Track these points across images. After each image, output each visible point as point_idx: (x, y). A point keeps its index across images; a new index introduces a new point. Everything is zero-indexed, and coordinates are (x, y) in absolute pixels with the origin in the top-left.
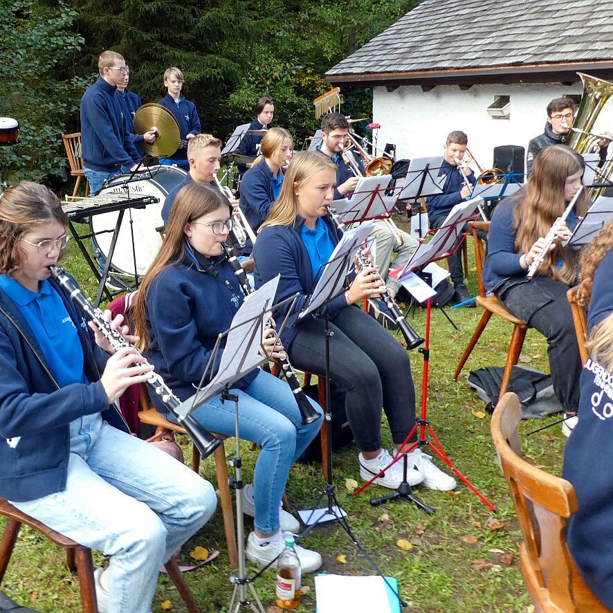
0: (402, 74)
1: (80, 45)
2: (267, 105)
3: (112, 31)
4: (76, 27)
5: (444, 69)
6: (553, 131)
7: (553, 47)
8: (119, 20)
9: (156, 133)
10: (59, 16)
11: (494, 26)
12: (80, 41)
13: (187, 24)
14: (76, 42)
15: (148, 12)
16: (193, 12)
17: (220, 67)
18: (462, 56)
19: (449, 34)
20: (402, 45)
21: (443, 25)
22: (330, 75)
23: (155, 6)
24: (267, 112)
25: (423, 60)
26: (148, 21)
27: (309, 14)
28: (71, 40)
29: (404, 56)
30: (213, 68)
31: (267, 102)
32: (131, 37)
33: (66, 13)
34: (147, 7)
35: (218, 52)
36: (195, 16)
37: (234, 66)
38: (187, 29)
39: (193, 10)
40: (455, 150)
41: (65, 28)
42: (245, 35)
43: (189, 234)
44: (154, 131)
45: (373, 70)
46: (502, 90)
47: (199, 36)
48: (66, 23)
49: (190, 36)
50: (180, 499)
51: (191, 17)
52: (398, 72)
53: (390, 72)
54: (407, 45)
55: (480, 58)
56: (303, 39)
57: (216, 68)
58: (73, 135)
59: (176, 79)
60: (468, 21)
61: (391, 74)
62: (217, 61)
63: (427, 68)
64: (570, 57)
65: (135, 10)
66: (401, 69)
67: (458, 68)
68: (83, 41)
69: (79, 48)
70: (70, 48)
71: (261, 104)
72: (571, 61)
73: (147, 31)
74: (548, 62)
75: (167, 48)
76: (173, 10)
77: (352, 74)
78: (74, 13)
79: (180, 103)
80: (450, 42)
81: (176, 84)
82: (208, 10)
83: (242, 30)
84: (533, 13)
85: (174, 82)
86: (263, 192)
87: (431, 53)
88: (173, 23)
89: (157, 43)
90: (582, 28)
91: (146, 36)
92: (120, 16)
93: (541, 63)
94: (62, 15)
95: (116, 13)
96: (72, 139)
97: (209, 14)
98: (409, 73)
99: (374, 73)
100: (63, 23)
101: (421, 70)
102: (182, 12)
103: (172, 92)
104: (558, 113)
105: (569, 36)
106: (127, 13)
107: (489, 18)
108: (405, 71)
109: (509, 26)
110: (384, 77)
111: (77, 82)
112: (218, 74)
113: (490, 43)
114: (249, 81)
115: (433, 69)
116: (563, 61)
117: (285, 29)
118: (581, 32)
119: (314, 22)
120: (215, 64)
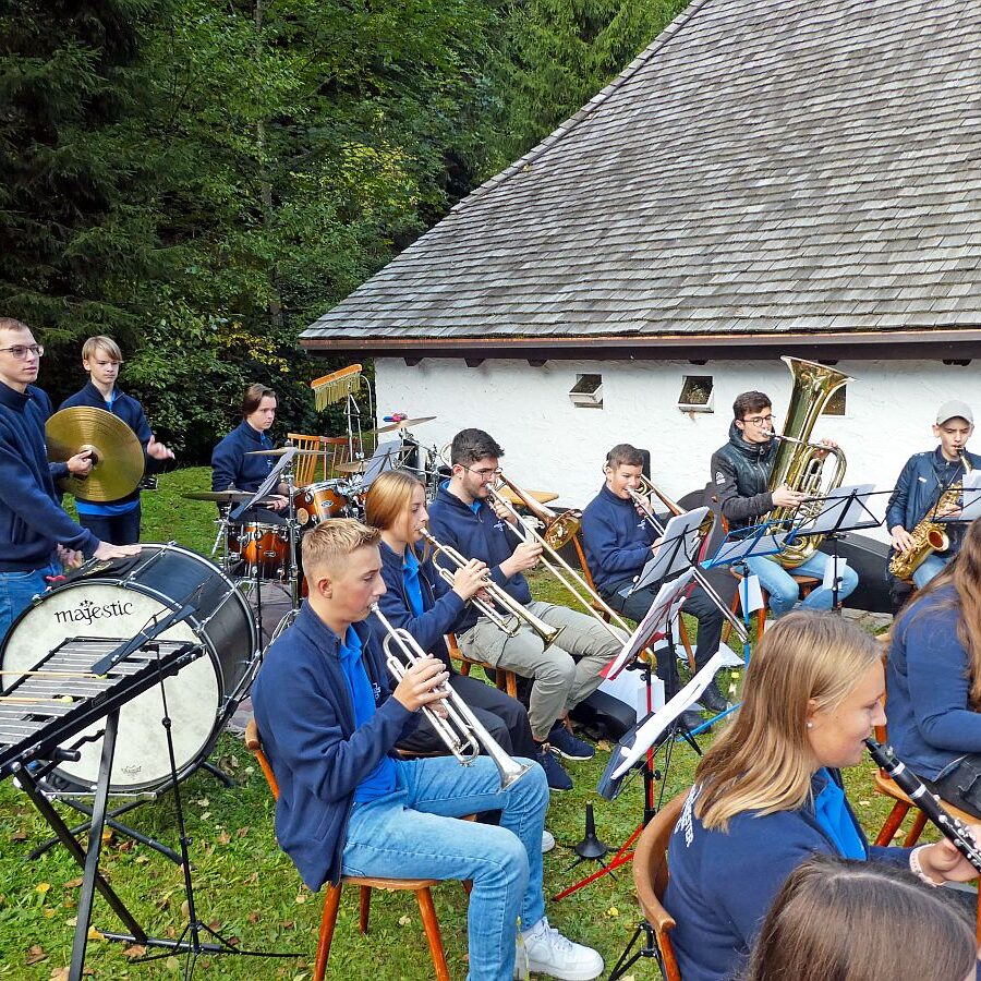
0: (434, 341)
2: (265, 399)
6: (745, 438)
7: (675, 311)
9: (93, 456)
11: (560, 276)
13: (46, 251)
16: (55, 231)
17: (108, 320)
18: (531, 318)
19: (492, 285)
20: (417, 297)
21: (473, 271)
22: (308, 339)
24: (265, 410)
25: (466, 321)
29: (428, 315)
30: (98, 322)
31: (266, 393)
35: (98, 295)
36: (59, 238)
37: (129, 319)
38: (46, 258)
40: (628, 476)
42: (141, 270)
44: (89, 453)
46: (590, 368)
47: (66, 270)
51: (53, 239)
52: (428, 338)
53: (415, 338)
54: (427, 297)
55: (563, 323)
57: (101, 322)
59: (106, 358)
60: (514, 266)
61: (416, 341)
62: (102, 311)
63: (479, 333)
64: (712, 326)
66: (433, 333)
67: (531, 336)
71: (254, 397)
72: (714, 333)
74: (678, 333)
77: (348, 338)
79: (114, 403)
80: (500, 296)
81: (109, 367)
82: (81, 230)
83: (137, 264)
84: (617, 261)
85: (103, 363)
86: (398, 602)
87: (475, 311)
88: (21, 247)
90: (706, 285)
93: (667, 333)
97: (86, 236)
98: (447, 341)
99: (386, 338)
101: (467, 337)
102: (36, 230)
103: (99, 381)
104: (756, 415)
105: (693, 296)
107: (544, 264)
108: (442, 338)
109: (588, 277)
110: (406, 345)
112: (106, 330)
113: (568, 301)
114: (156, 344)
115: (489, 336)
116: (702, 333)
117: (196, 262)
118: (707, 291)
120: (99, 316)
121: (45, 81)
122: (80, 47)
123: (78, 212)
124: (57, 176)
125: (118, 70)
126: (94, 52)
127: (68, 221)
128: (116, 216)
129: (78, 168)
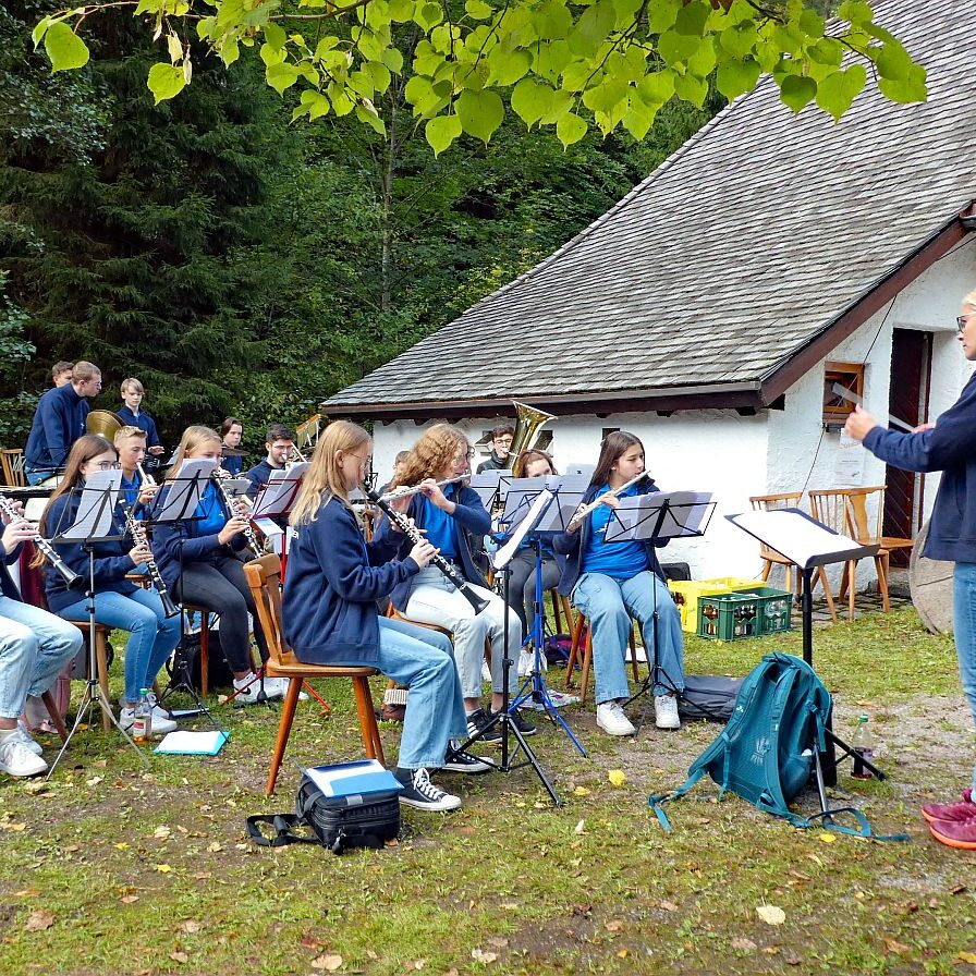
1: (30, 353)
2: (234, 425)
3: (74, 343)
4: (29, 334)
5: (432, 400)
7: (523, 382)
8: (82, 330)
10: (6, 320)
11: (486, 359)
12: (30, 350)
13: (167, 340)
14: (25, 350)
15: (119, 323)
16: (176, 327)
17: (206, 393)
19: (445, 367)
20: (401, 377)
22: (326, 406)
23: (128, 316)
24: (234, 433)
25: (415, 392)
26: (121, 334)
27: (321, 340)
28: (20, 347)
29: (399, 388)
30: (198, 393)
31: (234, 422)
32: (97, 351)
33: (14, 315)
34: (117, 316)
35: (205, 376)
36: (178, 332)
37: (225, 394)
38: (167, 346)
39: (176, 325)
41: (13, 333)
42: (242, 360)
43: (83, 472)
45: (368, 400)
47: (182, 355)
48: (15, 329)
49: (170, 354)
50: (54, 634)
51: (173, 333)
52: (390, 403)
53: (384, 403)
54: (406, 376)
55: (463, 391)
56: (314, 368)
57: (202, 394)
58: (12, 451)
59: (136, 392)
60: (467, 354)
61: (384, 405)
62: (203, 386)
63: (416, 399)
65: (103, 320)
66: (393, 400)
67: (443, 400)
68: (33, 349)
69: (28, 358)
70: (16, 356)
71: (227, 425)
73: (118, 345)
75: (142, 367)
76: (152, 322)
77: (347, 405)
78: (25, 317)
79: (139, 417)
80: (444, 374)
81: (135, 396)
82: (194, 326)
83: (236, 352)
85: (132, 394)
87: (424, 385)
88: (150, 338)
89: (130, 360)
90: (551, 364)
91: (116, 351)
92: (84, 325)
94: (10, 318)
95: (80, 322)
96: (11, 455)
97: (195, 330)
99: (368, 404)
100: (10, 326)
101: (410, 402)
102: (161, 326)
103: (130, 404)
104: (499, 438)
105: (540, 372)
106: (93, 322)
107: (484, 352)
109: (499, 360)
110: (377, 409)
111: (26, 398)
112: (204, 401)
113: (476, 377)
115: (422, 401)
117: (292, 354)
118: (550, 368)
119: (328, 350)
120: (200, 389)
121: (175, 220)
122: (200, 197)
123: (193, 313)
124: (177, 287)
125: (235, 209)
126: (210, 199)
127: (186, 319)
128: (221, 315)
129: (193, 281)
